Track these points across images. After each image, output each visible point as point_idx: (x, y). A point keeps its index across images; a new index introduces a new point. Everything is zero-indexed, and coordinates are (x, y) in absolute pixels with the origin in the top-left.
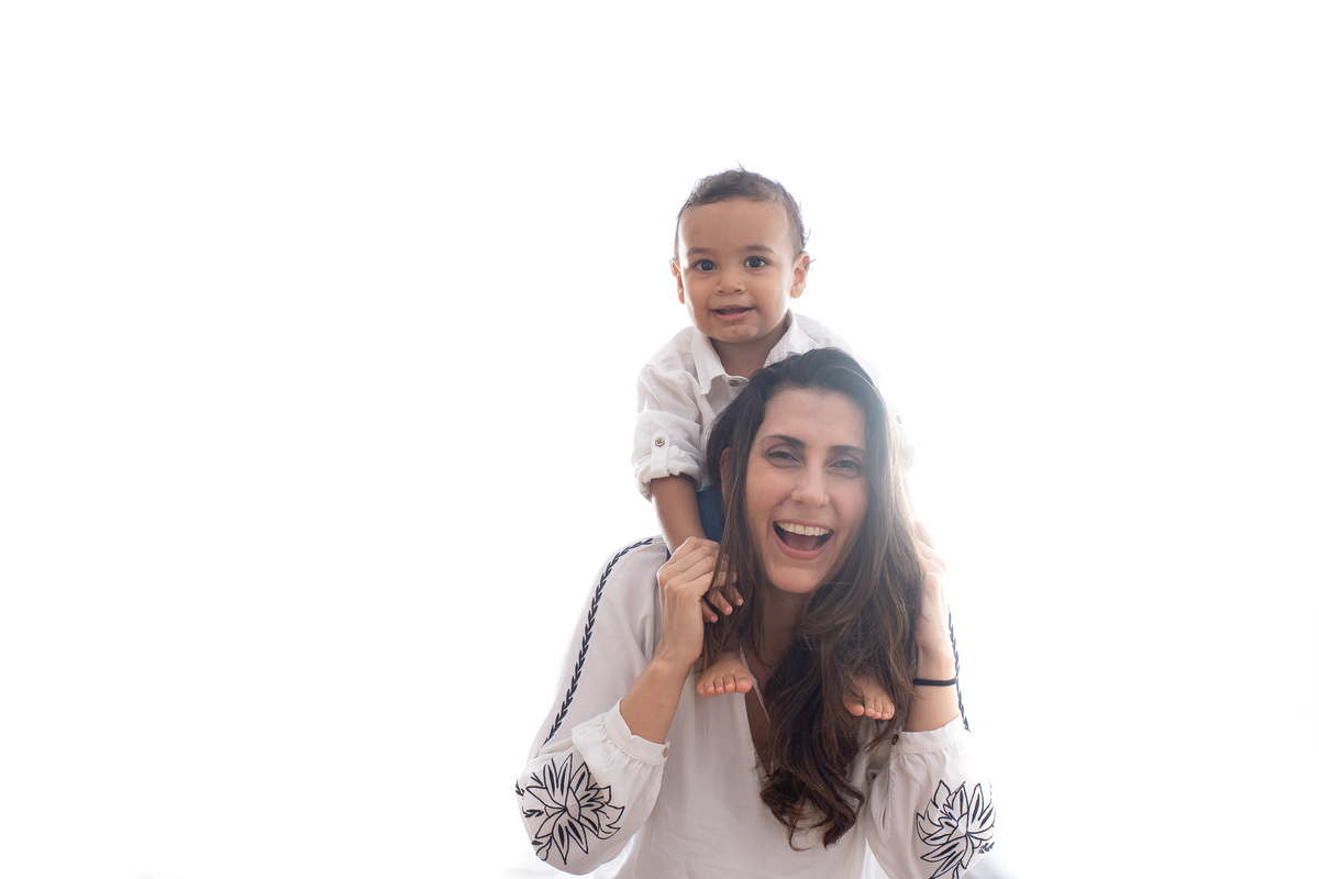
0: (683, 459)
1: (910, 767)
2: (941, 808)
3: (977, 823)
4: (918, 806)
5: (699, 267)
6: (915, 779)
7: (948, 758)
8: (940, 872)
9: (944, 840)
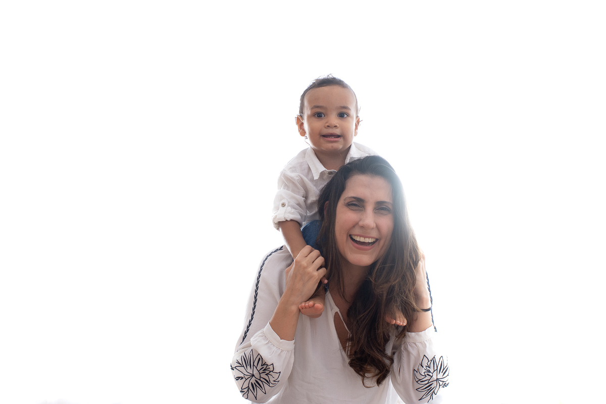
0: (293, 213)
1: (410, 348)
2: (425, 367)
3: (441, 374)
4: (414, 366)
6: (413, 355)
7: (427, 345)
8: (424, 396)
9: (426, 382)
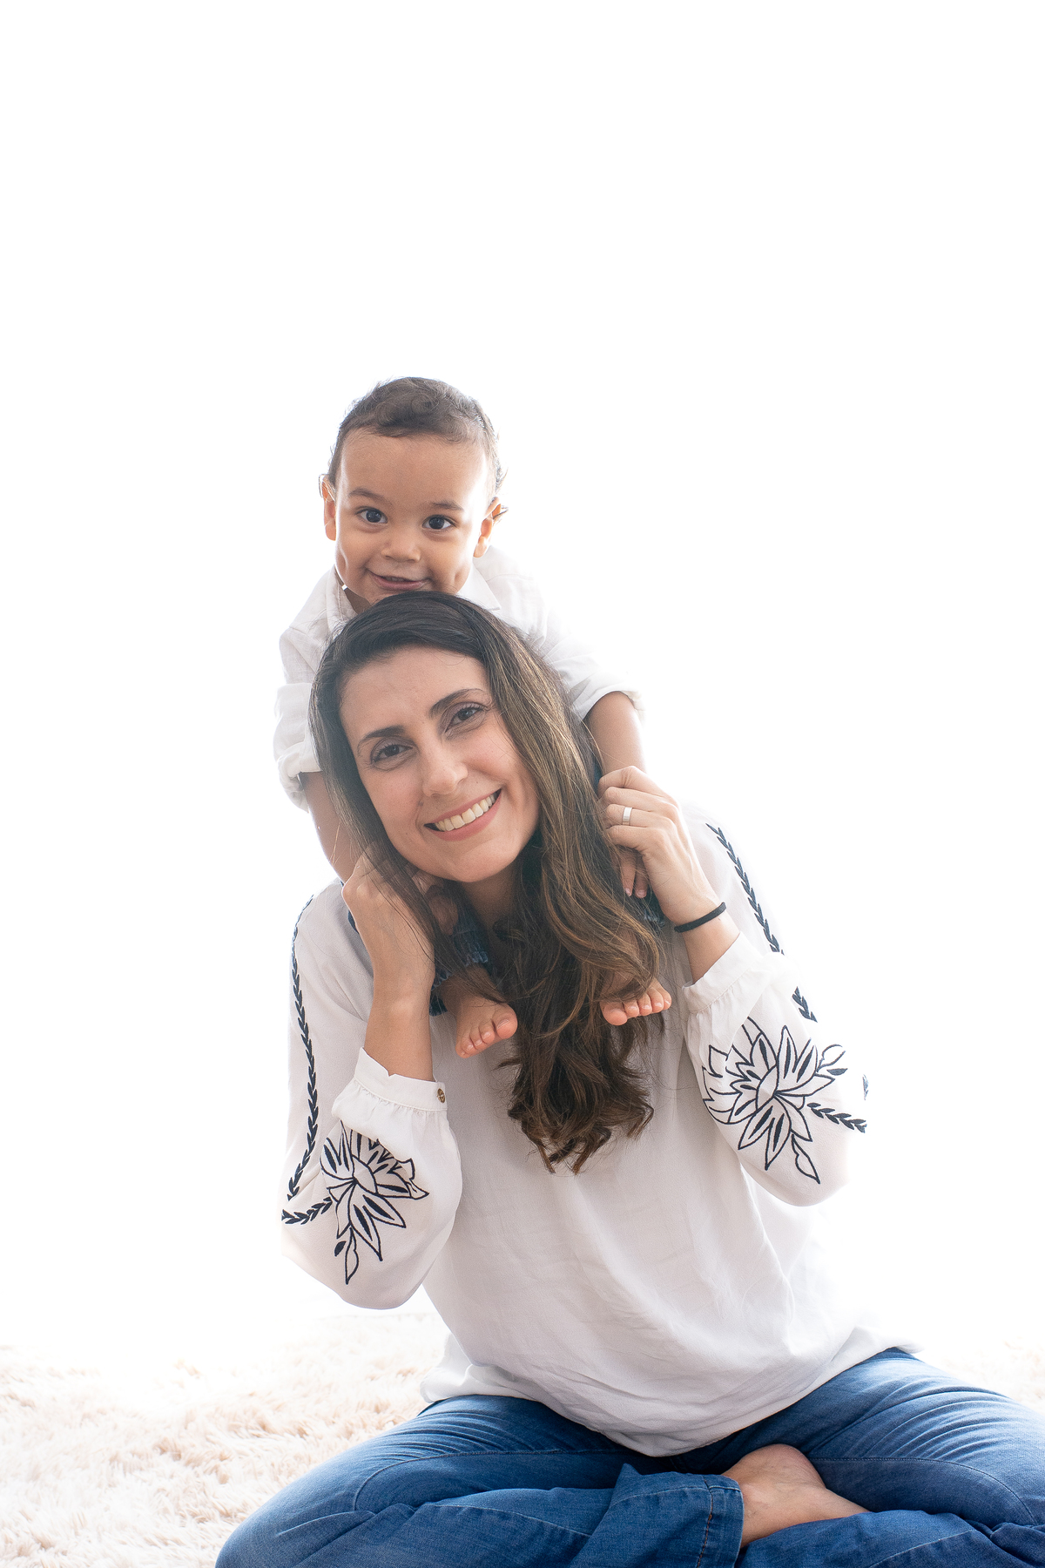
3: (792, 1076)
5: (364, 515)
9: (752, 1109)
